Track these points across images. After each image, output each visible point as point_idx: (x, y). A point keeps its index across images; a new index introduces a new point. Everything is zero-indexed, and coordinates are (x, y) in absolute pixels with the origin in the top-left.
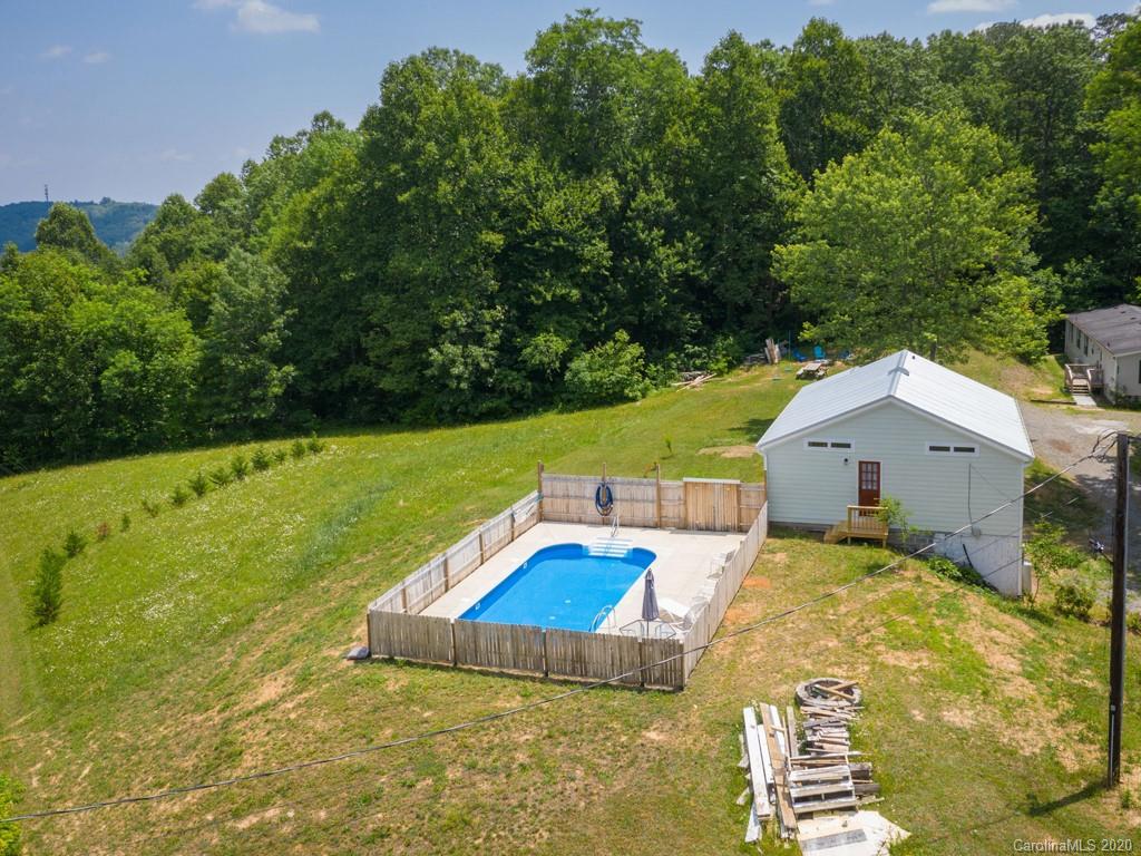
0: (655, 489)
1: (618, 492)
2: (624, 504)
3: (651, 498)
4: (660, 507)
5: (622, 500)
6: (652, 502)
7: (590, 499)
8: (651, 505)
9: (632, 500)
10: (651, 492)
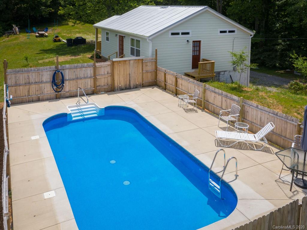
0: (92, 69)
1: (67, 74)
2: (71, 82)
3: (89, 76)
4: (95, 79)
5: (70, 80)
6: (90, 77)
7: (46, 82)
8: (89, 80)
9: (77, 78)
10: (90, 72)
